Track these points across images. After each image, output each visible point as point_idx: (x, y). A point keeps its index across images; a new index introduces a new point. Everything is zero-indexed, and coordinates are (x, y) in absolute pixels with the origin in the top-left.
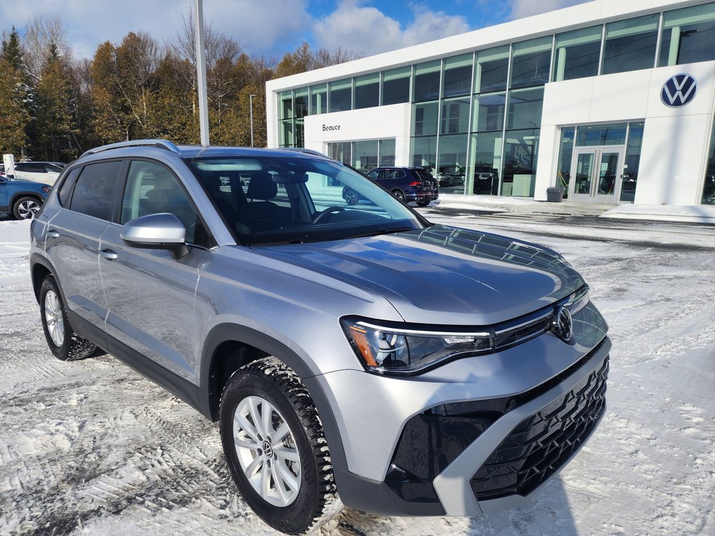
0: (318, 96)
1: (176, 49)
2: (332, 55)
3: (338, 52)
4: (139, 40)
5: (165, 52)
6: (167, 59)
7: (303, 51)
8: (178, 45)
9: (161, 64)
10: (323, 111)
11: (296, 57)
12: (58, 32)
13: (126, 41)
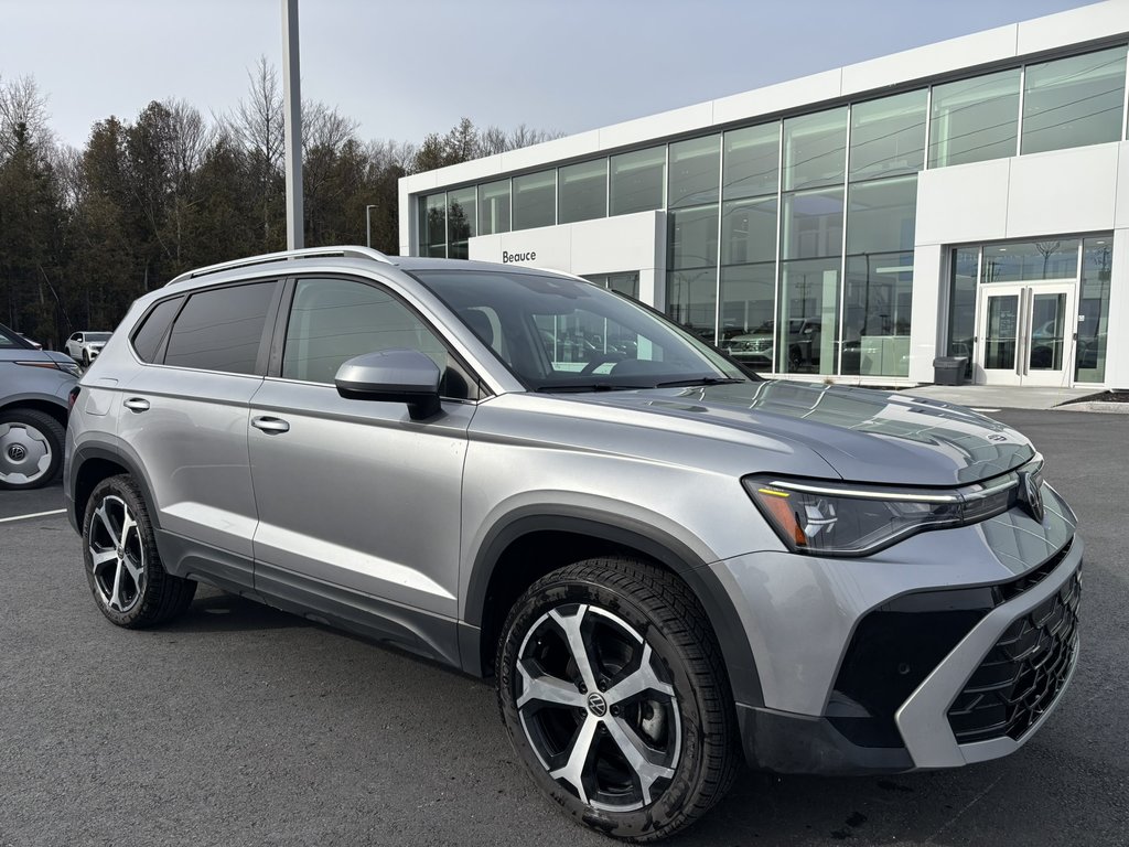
0: (493, 201)
1: (237, 131)
2: (510, 138)
3: (519, 133)
4: (168, 114)
5: (217, 136)
6: (219, 146)
7: (462, 133)
8: (240, 123)
9: (208, 156)
10: (502, 228)
11: (447, 142)
12: (30, 103)
13: (145, 117)
